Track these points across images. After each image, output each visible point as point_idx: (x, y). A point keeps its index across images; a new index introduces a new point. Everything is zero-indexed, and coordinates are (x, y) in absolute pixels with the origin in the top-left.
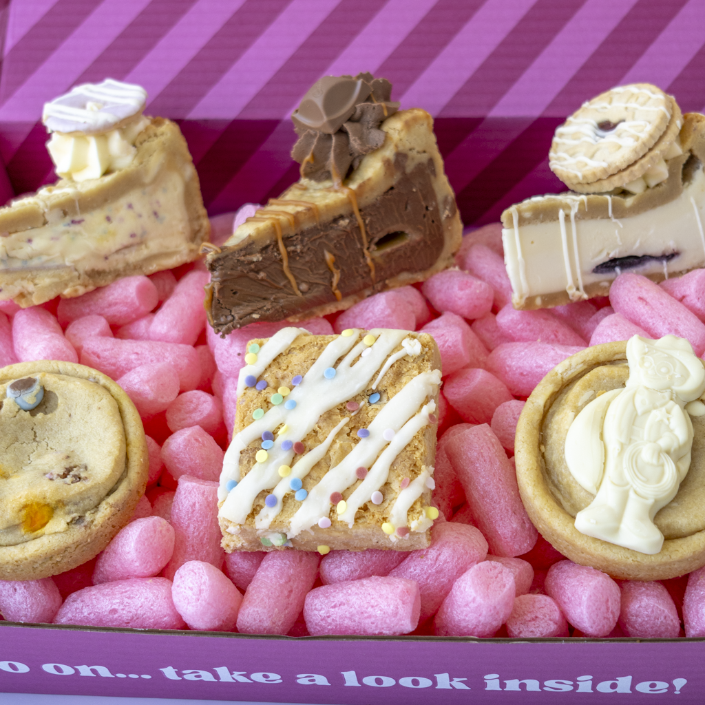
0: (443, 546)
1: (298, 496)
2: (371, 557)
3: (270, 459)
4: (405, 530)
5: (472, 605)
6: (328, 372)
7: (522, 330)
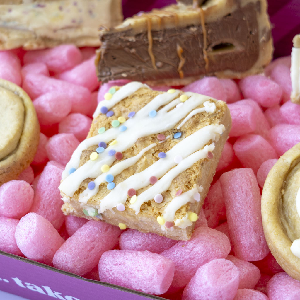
0: (198, 242)
1: (109, 186)
2: (152, 238)
3: (98, 159)
4: (171, 224)
5: (205, 287)
6: (152, 113)
7: (295, 118)
